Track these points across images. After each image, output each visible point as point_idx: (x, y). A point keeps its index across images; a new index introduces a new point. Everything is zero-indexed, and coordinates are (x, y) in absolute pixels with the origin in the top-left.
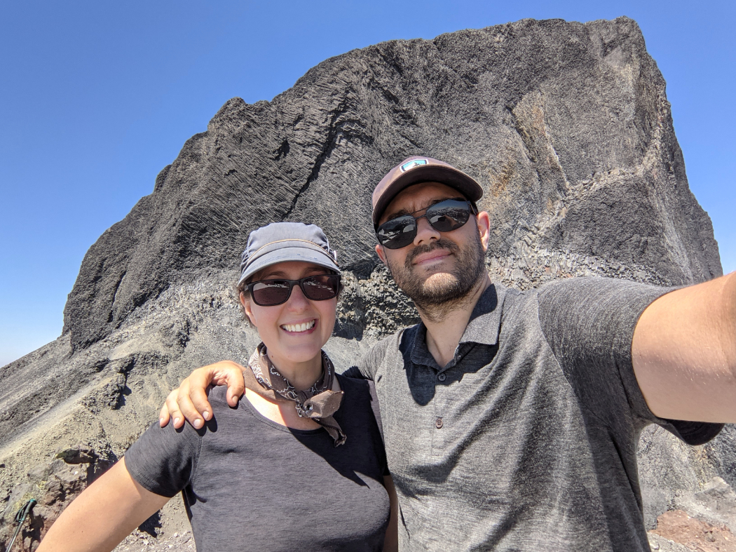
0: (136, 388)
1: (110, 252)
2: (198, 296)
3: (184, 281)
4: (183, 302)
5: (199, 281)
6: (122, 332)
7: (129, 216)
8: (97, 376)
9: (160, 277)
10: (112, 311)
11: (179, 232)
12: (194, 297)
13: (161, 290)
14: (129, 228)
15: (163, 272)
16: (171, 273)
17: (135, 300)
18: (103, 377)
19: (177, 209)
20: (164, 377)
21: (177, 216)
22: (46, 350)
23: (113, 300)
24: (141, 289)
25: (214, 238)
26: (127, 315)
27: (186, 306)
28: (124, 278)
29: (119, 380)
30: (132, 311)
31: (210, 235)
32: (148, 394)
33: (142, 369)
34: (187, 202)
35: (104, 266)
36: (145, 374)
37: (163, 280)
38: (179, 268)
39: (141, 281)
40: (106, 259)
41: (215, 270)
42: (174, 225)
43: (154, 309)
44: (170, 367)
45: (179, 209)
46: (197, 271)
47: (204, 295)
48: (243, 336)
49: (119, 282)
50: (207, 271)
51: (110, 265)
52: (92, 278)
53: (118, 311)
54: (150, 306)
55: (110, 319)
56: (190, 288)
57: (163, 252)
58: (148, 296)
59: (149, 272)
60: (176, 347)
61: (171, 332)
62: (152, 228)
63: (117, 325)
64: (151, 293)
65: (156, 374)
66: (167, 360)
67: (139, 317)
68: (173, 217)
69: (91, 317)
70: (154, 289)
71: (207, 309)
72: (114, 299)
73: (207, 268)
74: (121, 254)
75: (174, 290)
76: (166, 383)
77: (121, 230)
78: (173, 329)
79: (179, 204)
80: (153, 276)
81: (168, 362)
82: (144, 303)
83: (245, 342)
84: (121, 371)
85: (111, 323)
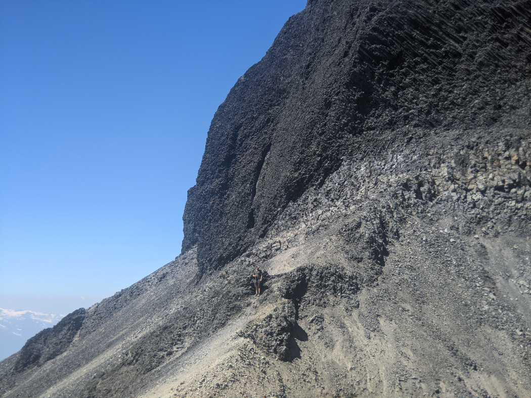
0: (313, 328)
1: (245, 114)
2: (393, 179)
3: (366, 154)
4: (367, 189)
5: (393, 152)
6: (271, 241)
7: (271, 53)
8: (253, 301)
9: (325, 149)
10: (253, 210)
11: (355, 66)
12: (385, 179)
13: (328, 172)
14: (273, 71)
15: (329, 139)
16: (342, 141)
17: (287, 189)
18: (261, 302)
19: (350, 25)
20: (355, 313)
21: (350, 37)
22: (165, 272)
23: (254, 193)
24: (296, 171)
25: (416, 72)
26: (276, 215)
27: (373, 197)
28: (268, 156)
29: (286, 309)
30: (284, 207)
31: (408, 66)
32: (332, 340)
33: (319, 296)
34: (367, 10)
35: (239, 138)
36: (324, 305)
37: (329, 153)
38: (356, 131)
39: (296, 157)
40: (240, 126)
41: (420, 131)
42: (346, 54)
43: (317, 204)
44: (363, 296)
45: (354, 24)
46: (388, 135)
47: (404, 176)
48: (483, 252)
49: (260, 164)
50: (405, 134)
51: (246, 137)
52: (222, 158)
53: (262, 210)
54: (311, 199)
55: (251, 223)
56: (377, 164)
57: (328, 105)
58: (307, 182)
59: (307, 143)
60: (367, 263)
61: (358, 235)
62: (308, 67)
63: (261, 232)
64: (311, 176)
65: (342, 307)
66: (357, 284)
67: (295, 218)
68: (344, 42)
69: (224, 220)
70: (315, 170)
71: (412, 201)
72: (254, 189)
73: (405, 129)
74: (262, 117)
75: (349, 169)
76: (360, 325)
77: (259, 77)
78: (361, 230)
79: (352, 15)
80: (313, 147)
81: (358, 289)
82: (300, 196)
83: (487, 264)
84: (287, 296)
85: (253, 230)
